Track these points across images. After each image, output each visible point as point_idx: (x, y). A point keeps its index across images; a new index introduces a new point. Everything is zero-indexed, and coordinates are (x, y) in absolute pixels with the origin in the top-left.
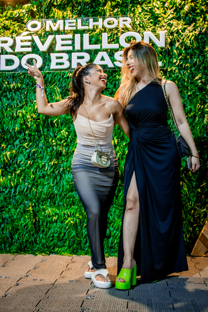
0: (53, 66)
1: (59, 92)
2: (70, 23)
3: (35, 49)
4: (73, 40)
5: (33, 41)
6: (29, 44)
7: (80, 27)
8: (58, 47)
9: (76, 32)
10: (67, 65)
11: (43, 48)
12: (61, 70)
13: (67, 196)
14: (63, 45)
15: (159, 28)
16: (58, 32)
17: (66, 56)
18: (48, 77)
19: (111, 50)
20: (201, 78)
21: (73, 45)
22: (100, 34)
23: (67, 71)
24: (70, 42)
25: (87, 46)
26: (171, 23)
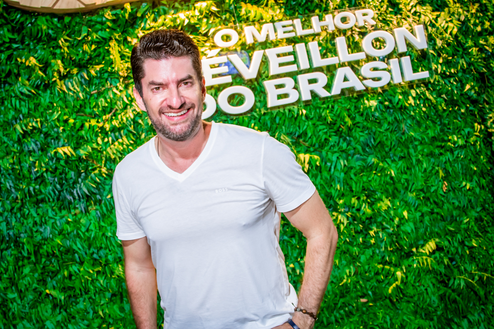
1: (290, 143)
13: (339, 305)
15: (403, 20)
18: (265, 119)
23: (296, 107)
26: (418, 10)
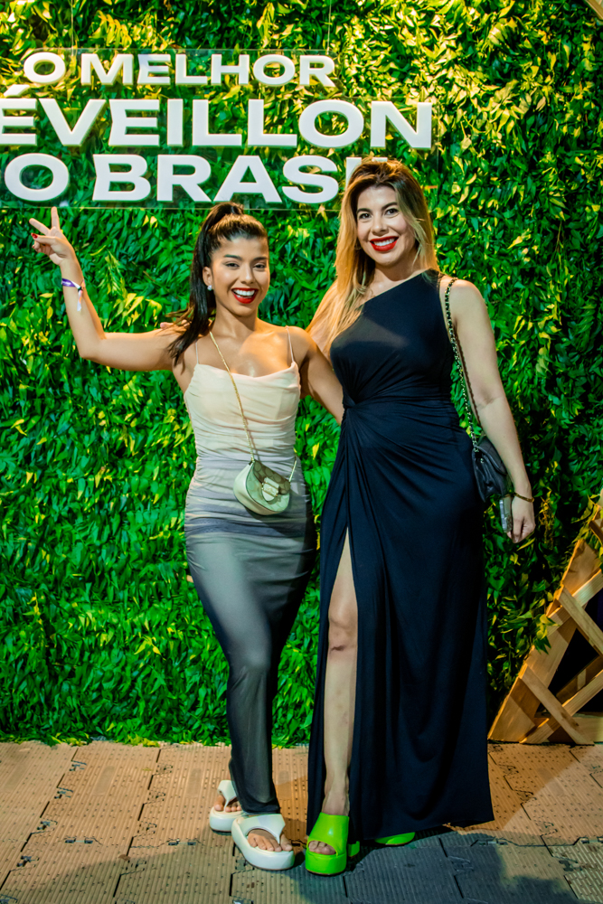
0: (101, 192)
1: (119, 271)
2: (151, 64)
3: (46, 138)
4: (162, 115)
5: (40, 113)
6: (29, 121)
7: (183, 78)
8: (117, 137)
9: (169, 92)
10: (142, 191)
11: (72, 136)
12: (125, 204)
13: (142, 574)
14: (130, 131)
15: (412, 90)
16: (117, 90)
17: (139, 164)
18: (86, 222)
19: (274, 150)
20: (528, 243)
21: (161, 131)
22: (242, 99)
23: (142, 209)
24: (152, 122)
25: (202, 136)
26: (449, 76)
